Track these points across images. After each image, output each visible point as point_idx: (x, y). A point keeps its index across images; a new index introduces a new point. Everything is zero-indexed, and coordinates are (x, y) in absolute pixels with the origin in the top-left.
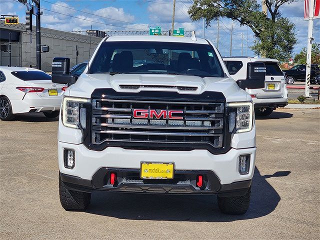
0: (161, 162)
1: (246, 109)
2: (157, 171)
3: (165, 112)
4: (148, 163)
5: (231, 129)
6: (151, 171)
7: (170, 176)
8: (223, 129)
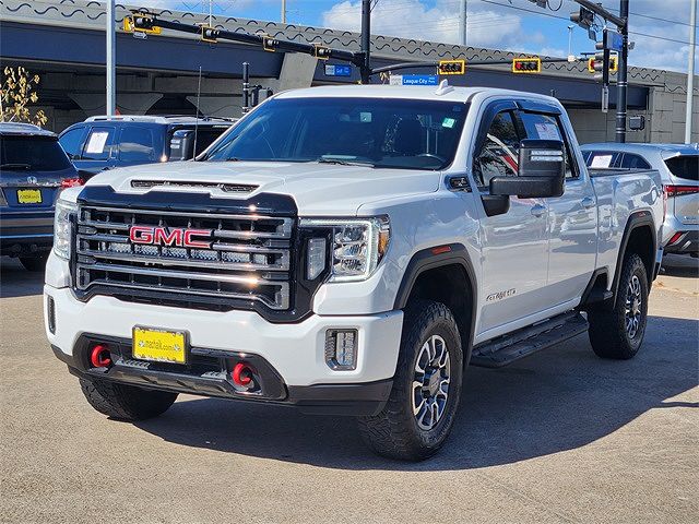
0: (164, 329)
1: (357, 234)
2: (159, 346)
3: (179, 232)
4: (145, 328)
5: (313, 273)
6: (150, 345)
7: (180, 357)
8: (291, 272)
